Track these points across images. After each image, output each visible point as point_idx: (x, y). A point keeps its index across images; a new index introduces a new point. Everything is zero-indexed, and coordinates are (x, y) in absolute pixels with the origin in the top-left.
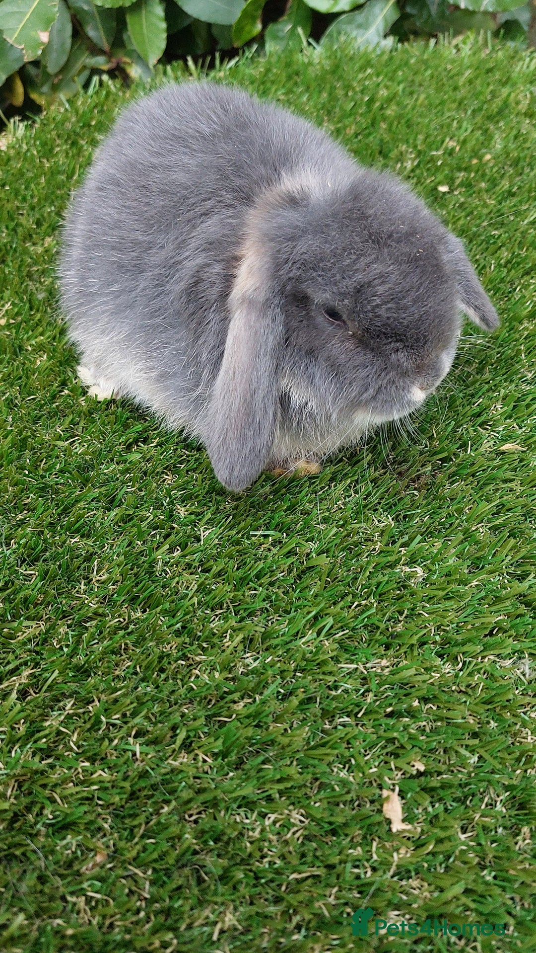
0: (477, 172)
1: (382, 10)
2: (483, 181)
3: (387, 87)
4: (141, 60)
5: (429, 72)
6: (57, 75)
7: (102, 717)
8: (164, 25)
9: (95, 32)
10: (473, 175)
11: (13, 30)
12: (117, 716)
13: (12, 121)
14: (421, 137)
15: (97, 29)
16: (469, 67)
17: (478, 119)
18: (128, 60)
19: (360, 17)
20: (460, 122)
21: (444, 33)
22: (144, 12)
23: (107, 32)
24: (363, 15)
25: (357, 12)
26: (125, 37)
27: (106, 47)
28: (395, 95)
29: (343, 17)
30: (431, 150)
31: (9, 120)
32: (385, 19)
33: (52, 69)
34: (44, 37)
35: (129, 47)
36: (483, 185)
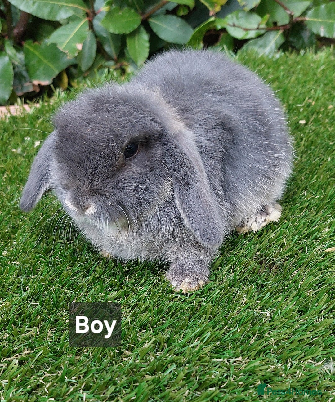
0: (323, 114)
1: (274, 38)
2: (328, 118)
3: (273, 74)
4: (134, 63)
5: (299, 67)
6: (86, 71)
7: (66, 377)
8: (148, 45)
9: (109, 49)
10: (321, 116)
11: (62, 43)
12: (75, 377)
13: (58, 90)
14: (291, 98)
15: (110, 46)
16: (323, 64)
17: (327, 89)
18: (126, 63)
19: (261, 41)
20: (315, 91)
21: (309, 48)
22: (137, 37)
23: (116, 48)
24: (263, 41)
25: (259, 39)
26: (125, 51)
27: (114, 56)
28: (278, 78)
29: (251, 41)
30: (297, 104)
31: (55, 89)
32: (276, 42)
33: (84, 68)
34: (79, 47)
35: (127, 56)
36: (327, 121)
